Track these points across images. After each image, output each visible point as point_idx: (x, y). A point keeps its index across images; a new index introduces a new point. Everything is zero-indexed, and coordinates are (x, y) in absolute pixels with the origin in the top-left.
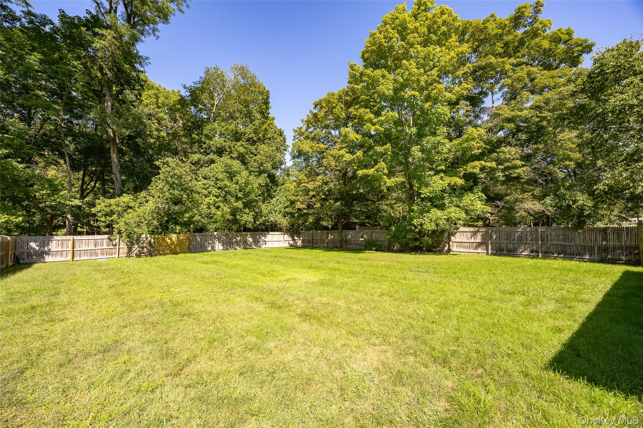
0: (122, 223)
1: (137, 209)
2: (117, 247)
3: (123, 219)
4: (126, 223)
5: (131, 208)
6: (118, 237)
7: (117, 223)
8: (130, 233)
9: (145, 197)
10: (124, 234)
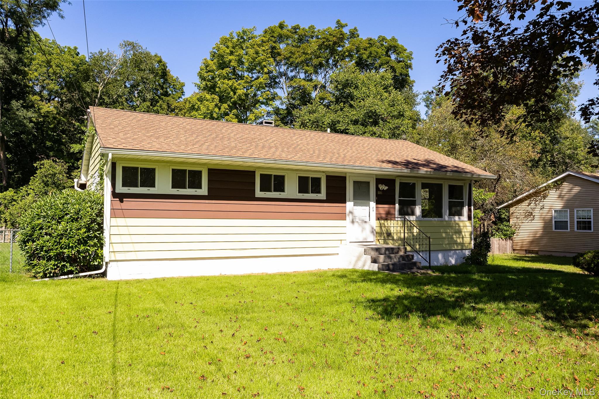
0: (7, 214)
1: (19, 202)
2: (3, 234)
3: (9, 211)
4: (11, 214)
5: (15, 201)
6: (4, 225)
7: (4, 213)
8: (14, 222)
9: (27, 191)
10: (9, 223)
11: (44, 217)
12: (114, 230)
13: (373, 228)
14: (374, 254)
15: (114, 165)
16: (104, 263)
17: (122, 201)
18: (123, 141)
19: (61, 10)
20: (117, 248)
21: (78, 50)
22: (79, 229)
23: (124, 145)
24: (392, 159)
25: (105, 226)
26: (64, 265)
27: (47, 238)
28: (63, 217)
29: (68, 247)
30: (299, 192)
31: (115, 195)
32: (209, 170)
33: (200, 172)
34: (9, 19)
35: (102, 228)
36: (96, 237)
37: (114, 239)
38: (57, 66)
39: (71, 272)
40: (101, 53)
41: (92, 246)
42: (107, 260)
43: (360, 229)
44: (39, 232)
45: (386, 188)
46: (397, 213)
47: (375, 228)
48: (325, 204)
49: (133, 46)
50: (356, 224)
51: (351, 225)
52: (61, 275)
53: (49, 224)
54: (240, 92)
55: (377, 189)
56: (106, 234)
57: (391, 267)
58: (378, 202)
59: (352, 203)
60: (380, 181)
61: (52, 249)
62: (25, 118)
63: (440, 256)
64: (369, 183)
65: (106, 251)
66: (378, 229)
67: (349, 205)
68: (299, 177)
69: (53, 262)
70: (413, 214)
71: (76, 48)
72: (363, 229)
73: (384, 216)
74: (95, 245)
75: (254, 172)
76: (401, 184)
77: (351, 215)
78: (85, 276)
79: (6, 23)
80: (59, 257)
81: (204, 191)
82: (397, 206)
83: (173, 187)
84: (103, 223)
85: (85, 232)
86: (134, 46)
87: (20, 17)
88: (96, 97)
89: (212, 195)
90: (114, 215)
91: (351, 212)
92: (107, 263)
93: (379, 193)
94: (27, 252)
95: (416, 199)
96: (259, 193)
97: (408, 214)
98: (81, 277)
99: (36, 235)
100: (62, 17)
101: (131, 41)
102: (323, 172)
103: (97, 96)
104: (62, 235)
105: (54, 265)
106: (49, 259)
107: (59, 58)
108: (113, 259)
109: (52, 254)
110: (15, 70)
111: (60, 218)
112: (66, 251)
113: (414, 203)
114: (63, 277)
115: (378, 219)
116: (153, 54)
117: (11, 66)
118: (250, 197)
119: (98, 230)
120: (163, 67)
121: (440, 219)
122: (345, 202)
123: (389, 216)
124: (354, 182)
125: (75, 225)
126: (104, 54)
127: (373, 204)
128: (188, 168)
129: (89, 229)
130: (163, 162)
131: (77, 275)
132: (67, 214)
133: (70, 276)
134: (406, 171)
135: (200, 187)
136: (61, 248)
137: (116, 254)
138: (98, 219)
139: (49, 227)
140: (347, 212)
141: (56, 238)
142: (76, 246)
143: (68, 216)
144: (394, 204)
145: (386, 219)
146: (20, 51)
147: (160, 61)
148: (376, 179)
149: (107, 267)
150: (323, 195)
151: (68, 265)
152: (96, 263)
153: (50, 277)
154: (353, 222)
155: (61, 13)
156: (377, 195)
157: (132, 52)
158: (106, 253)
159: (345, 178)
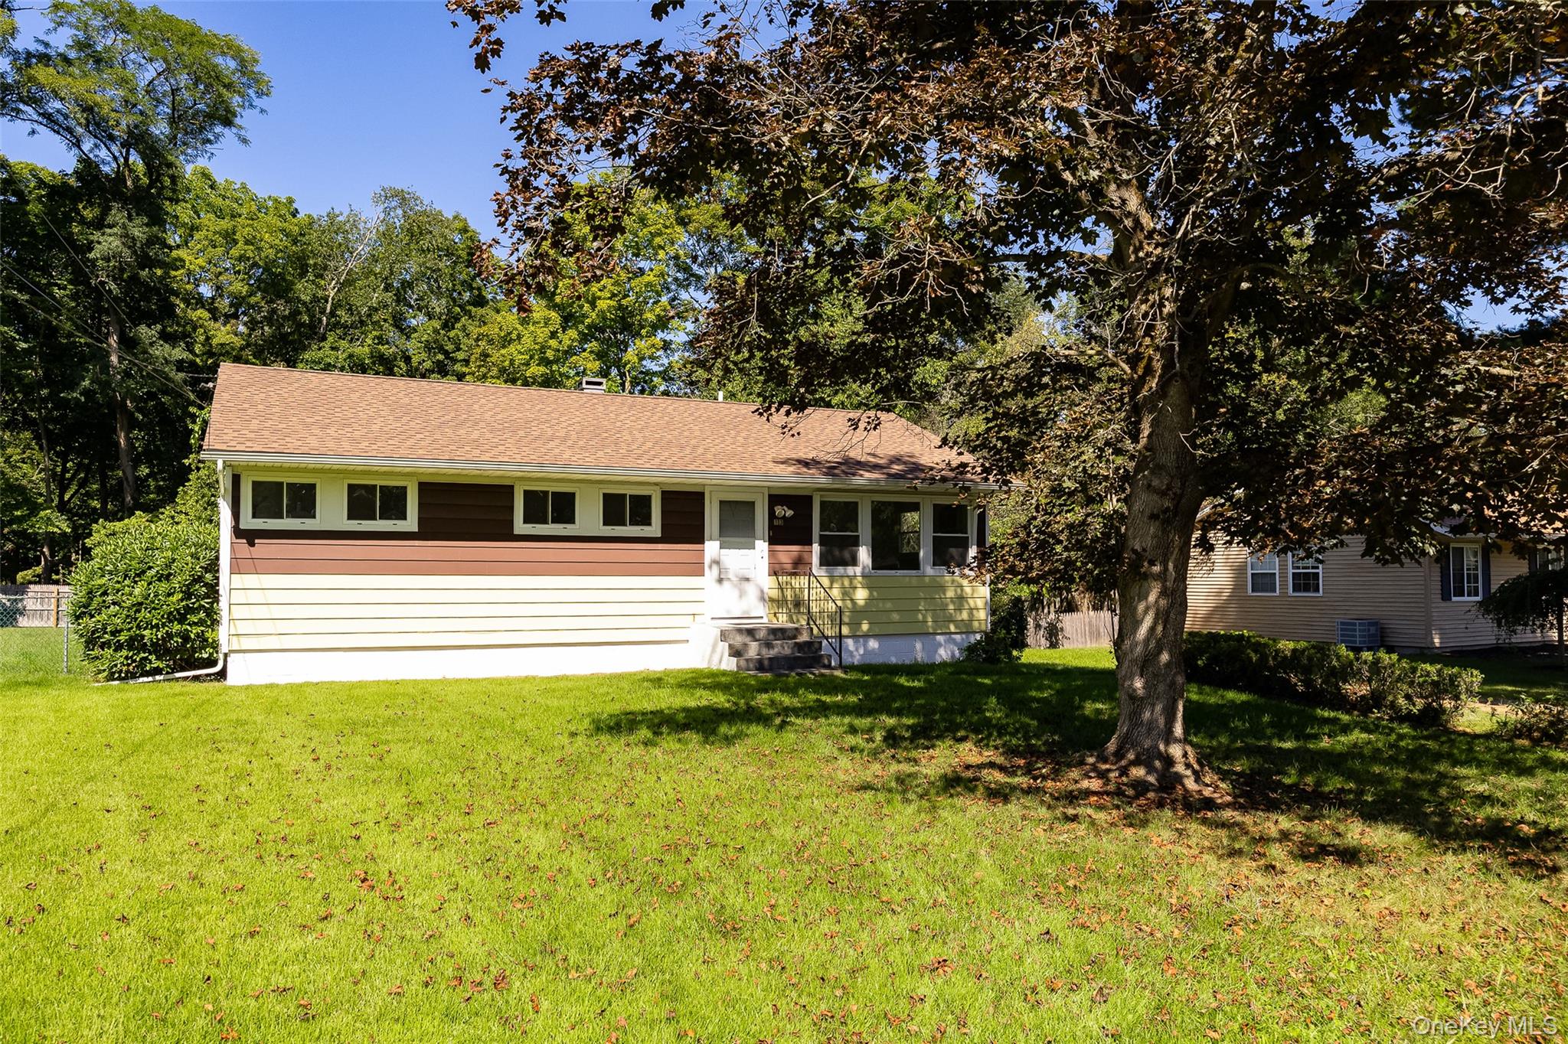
11: (110, 573)
12: (237, 596)
13: (762, 592)
14: (739, 640)
15: (236, 480)
16: (221, 656)
17: (252, 544)
18: (252, 435)
19: (241, 127)
20: (242, 627)
21: (295, 205)
22: (169, 595)
23: (249, 444)
24: (802, 455)
25: (223, 588)
26: (146, 659)
27: (114, 609)
28: (144, 572)
29: (150, 625)
30: (605, 524)
31: (238, 532)
32: (421, 484)
33: (403, 491)
34: (132, 151)
35: (217, 592)
36: (201, 607)
37: (237, 611)
38: (247, 242)
39: (157, 671)
40: (332, 216)
41: (195, 624)
42: (224, 649)
43: (736, 593)
44: (100, 599)
45: (789, 513)
46: (815, 559)
47: (766, 590)
48: (660, 546)
49: (402, 198)
50: (726, 584)
51: (716, 586)
52: (142, 675)
53: (118, 586)
54: (602, 305)
55: (772, 515)
56: (223, 603)
57: (766, 663)
58: (773, 541)
59: (718, 543)
60: (776, 499)
61: (122, 630)
62: (167, 362)
63: (918, 646)
64: (753, 503)
65: (223, 634)
66: (775, 594)
67: (711, 548)
68: (605, 495)
69: (124, 653)
70: (854, 562)
71: (291, 201)
72: (742, 594)
73: (789, 567)
74: (201, 622)
75: (512, 487)
76: (823, 504)
77: (715, 568)
78: (186, 678)
79: (126, 159)
80: (135, 643)
81: (411, 523)
82: (816, 548)
83: (351, 516)
84: (217, 584)
85: (182, 600)
86: (404, 199)
87: (153, 149)
88: (323, 312)
89: (427, 532)
90: (236, 569)
91: (717, 562)
92: (226, 655)
93: (776, 523)
94: (81, 636)
95: (860, 533)
96: (520, 527)
97: (845, 564)
98: (177, 679)
99: (94, 605)
100: (245, 141)
101: (399, 187)
102: (656, 484)
103: (325, 309)
104: (141, 604)
105: (127, 658)
106: (119, 647)
107: (251, 226)
108: (235, 647)
109: (122, 638)
110: (145, 261)
111: (138, 575)
112: (147, 633)
113: (855, 542)
114: (145, 679)
115: (774, 573)
116: (449, 214)
117: (135, 253)
118: (504, 532)
119: (207, 596)
120: (469, 243)
121: (913, 572)
122: (701, 541)
123: (799, 566)
124: (721, 502)
125: (163, 587)
126: (340, 218)
127: (762, 546)
128: (379, 483)
129: (188, 595)
130: (330, 471)
131: (170, 676)
132: (150, 568)
133: (158, 678)
134: (823, 480)
135: (403, 516)
136: (139, 627)
137: (242, 639)
138: (209, 576)
139: (118, 591)
140: (707, 561)
141: (129, 609)
142: (164, 625)
143: (153, 572)
144: (810, 544)
145: (795, 574)
146: (157, 218)
147: (465, 230)
148: (770, 496)
149: (225, 661)
150: (655, 529)
151: (153, 657)
152: (205, 656)
153: (120, 679)
154: (720, 581)
155: (243, 133)
156: (771, 527)
157: (400, 212)
158: (222, 634)
159: (701, 495)
